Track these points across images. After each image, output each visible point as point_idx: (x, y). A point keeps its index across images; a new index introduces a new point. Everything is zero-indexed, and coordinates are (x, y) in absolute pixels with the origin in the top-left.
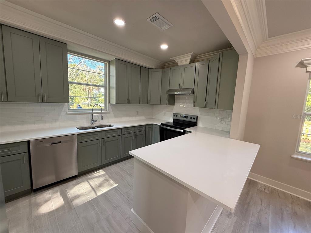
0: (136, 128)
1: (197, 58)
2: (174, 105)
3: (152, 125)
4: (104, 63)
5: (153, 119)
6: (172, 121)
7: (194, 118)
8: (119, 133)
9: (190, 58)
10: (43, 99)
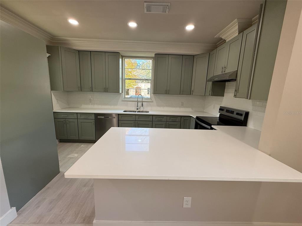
0: (168, 118)
1: (253, 23)
2: (224, 96)
3: (189, 118)
4: (152, 60)
5: (204, 112)
6: (219, 116)
7: (241, 115)
8: (150, 119)
9: (237, 27)
10: (106, 90)
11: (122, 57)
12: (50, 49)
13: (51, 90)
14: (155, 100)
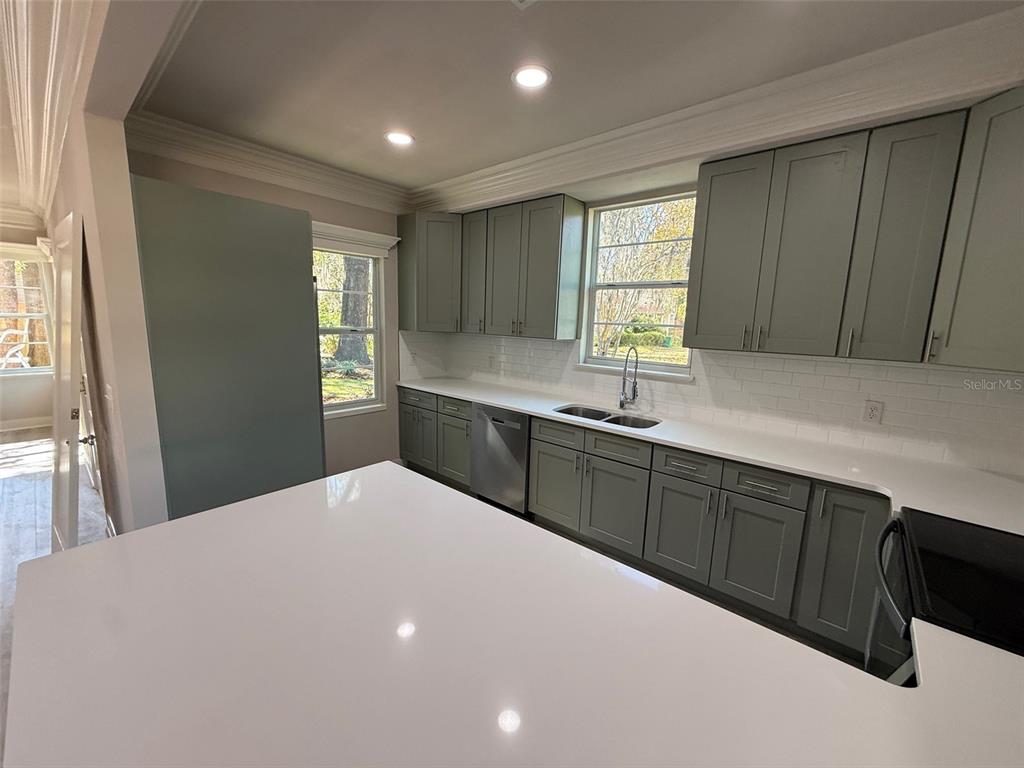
0: (732, 472)
10: (518, 330)
11: (585, 206)
12: (404, 226)
13: (400, 329)
14: (708, 376)
